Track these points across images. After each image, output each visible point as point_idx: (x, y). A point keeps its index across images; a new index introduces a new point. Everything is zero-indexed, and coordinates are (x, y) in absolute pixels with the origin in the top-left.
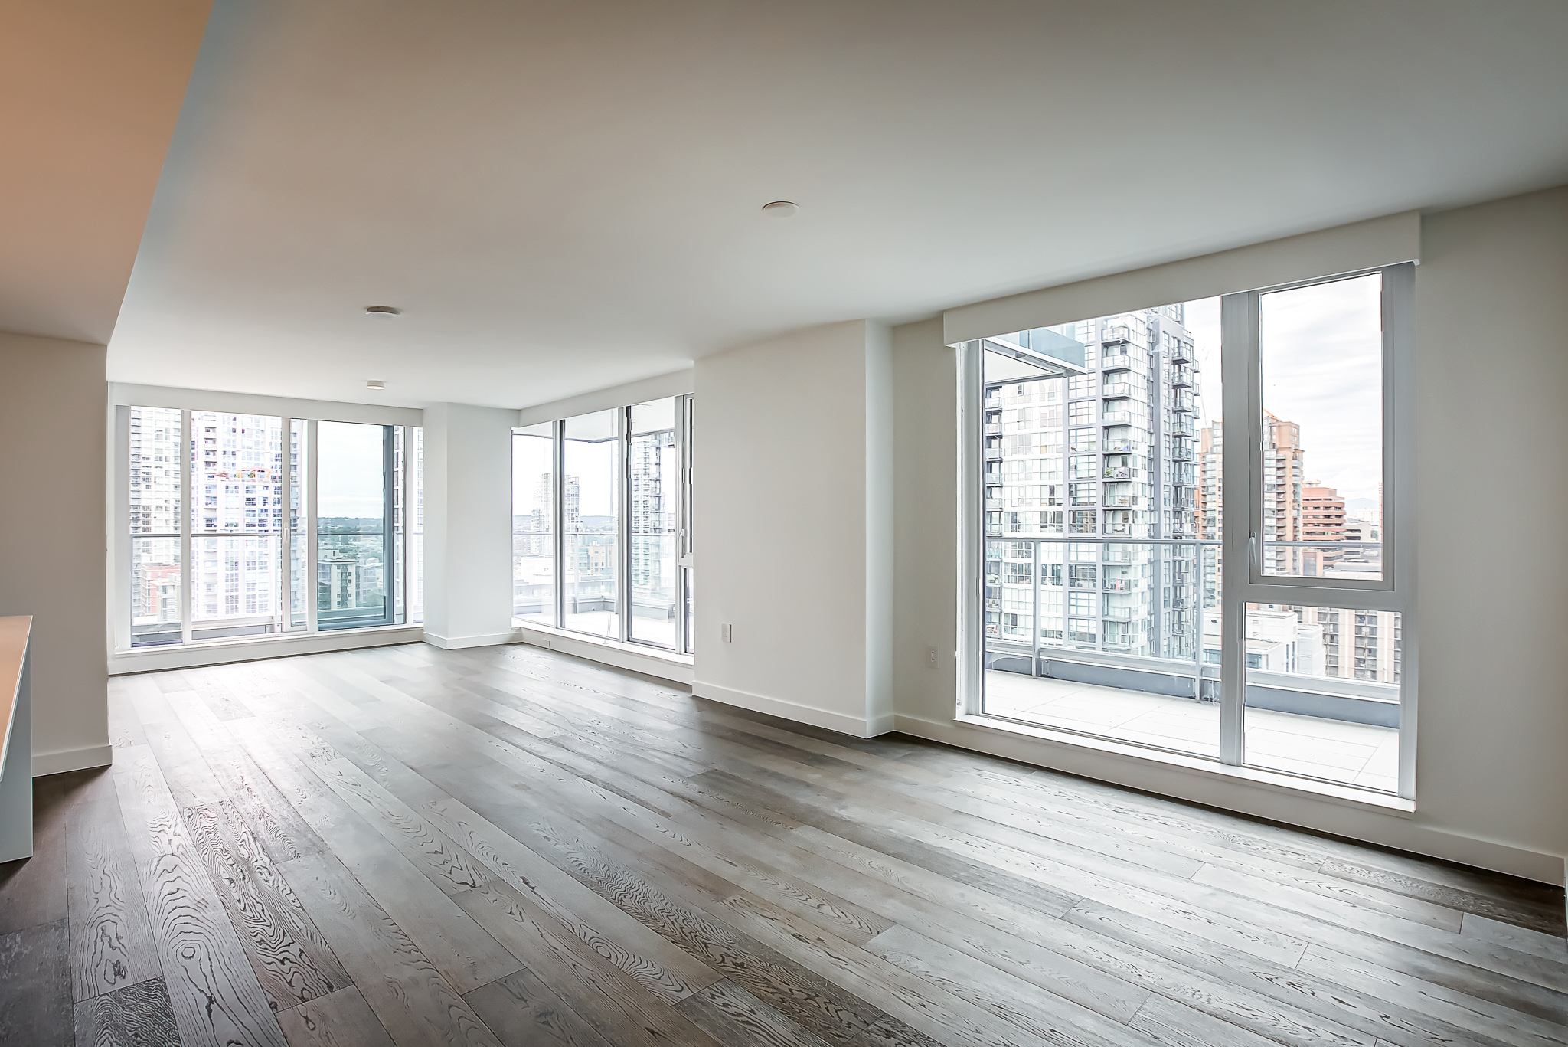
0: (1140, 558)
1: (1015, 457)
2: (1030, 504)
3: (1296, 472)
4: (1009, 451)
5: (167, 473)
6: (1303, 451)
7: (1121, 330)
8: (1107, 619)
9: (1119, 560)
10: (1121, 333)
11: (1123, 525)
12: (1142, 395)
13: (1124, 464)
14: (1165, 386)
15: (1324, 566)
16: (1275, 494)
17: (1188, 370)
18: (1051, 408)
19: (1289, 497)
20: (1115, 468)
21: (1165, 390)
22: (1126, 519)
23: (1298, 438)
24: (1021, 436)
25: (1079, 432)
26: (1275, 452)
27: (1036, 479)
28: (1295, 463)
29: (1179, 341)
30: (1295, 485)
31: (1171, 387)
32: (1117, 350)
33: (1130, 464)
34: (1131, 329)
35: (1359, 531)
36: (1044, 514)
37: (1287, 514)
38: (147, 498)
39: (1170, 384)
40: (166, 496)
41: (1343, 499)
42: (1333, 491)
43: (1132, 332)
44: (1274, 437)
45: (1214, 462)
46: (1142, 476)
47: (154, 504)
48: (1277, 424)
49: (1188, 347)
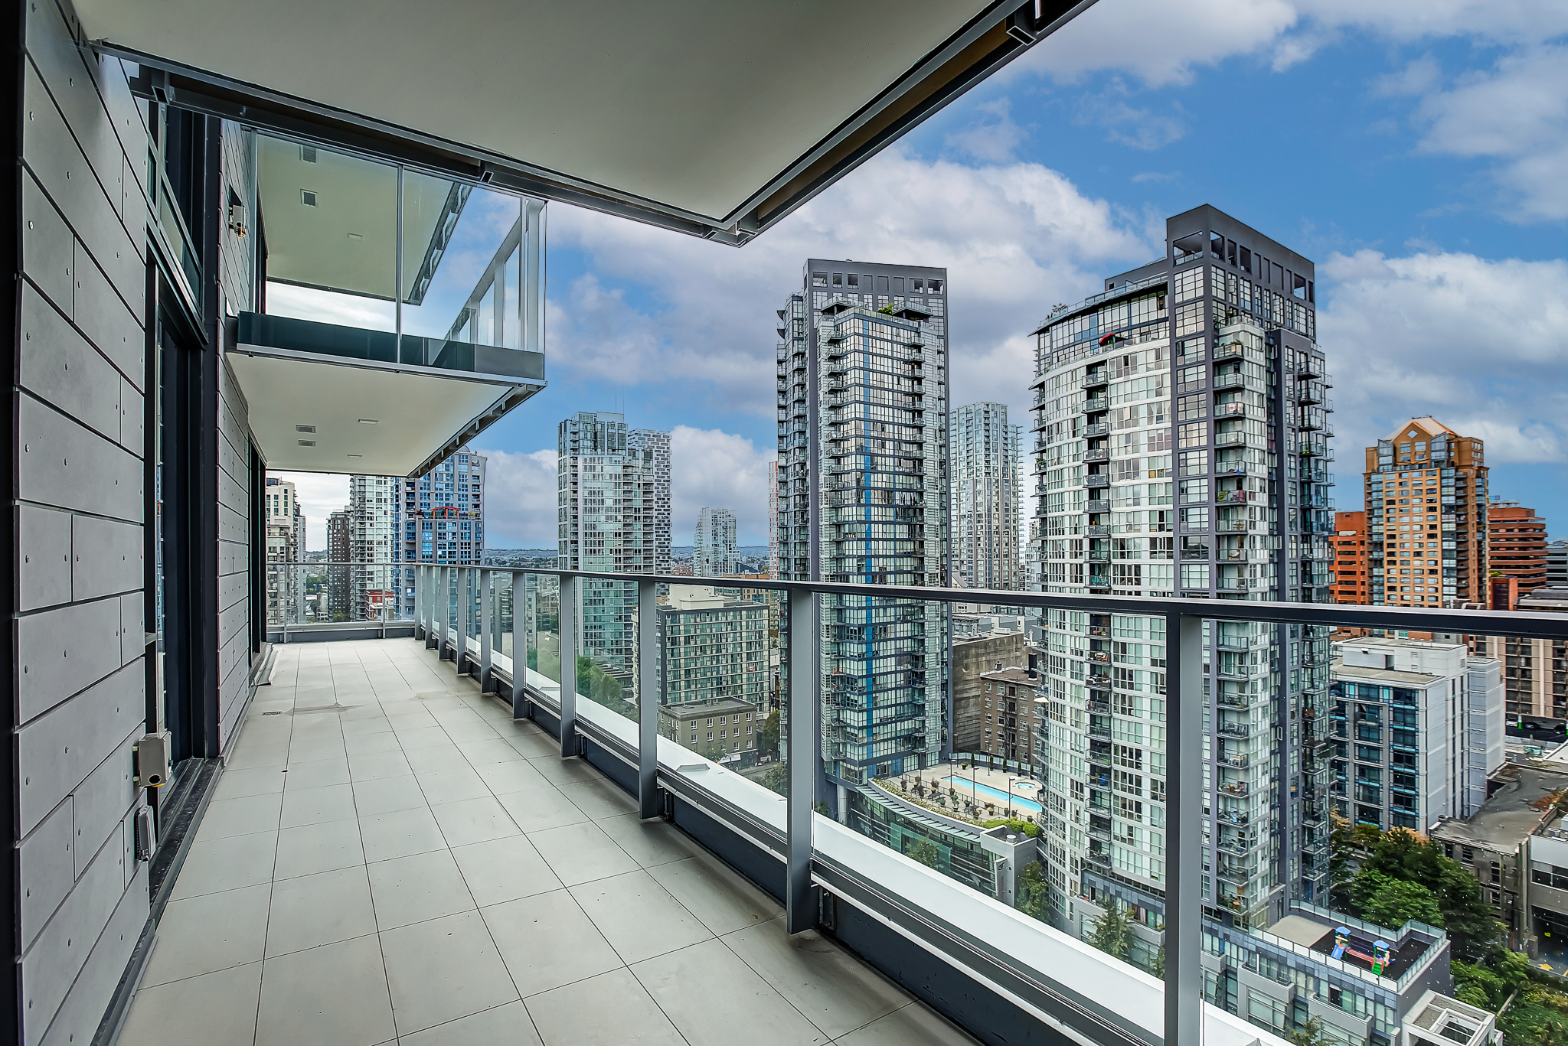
0: (1258, 586)
1: (1123, 482)
2: (1139, 530)
3: (1480, 491)
4: (1116, 477)
5: (385, 513)
6: (1488, 469)
7: (1233, 348)
8: (1221, 649)
9: (1235, 587)
10: (1233, 350)
11: (1239, 551)
12: (1260, 414)
13: (1240, 488)
14: (1289, 404)
15: (1519, 593)
16: (1454, 516)
17: (1319, 386)
18: (1160, 432)
19: (1473, 520)
20: (1229, 492)
21: (1288, 409)
22: (1242, 545)
23: (1482, 453)
24: (1128, 461)
25: (1190, 455)
26: (1454, 471)
27: (1145, 505)
28: (1479, 482)
29: (1306, 355)
30: (1479, 506)
31: (1296, 404)
32: (1231, 368)
33: (1246, 488)
34: (1245, 345)
35: (1565, 555)
36: (1153, 541)
37: (1470, 536)
38: (371, 534)
39: (1296, 401)
40: (384, 532)
41: (1544, 519)
42: (1530, 512)
43: (1246, 349)
44: (1452, 454)
45: (1381, 482)
46: (1262, 499)
47: (376, 539)
48: (1456, 440)
49: (1318, 361)
